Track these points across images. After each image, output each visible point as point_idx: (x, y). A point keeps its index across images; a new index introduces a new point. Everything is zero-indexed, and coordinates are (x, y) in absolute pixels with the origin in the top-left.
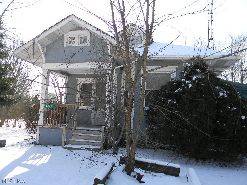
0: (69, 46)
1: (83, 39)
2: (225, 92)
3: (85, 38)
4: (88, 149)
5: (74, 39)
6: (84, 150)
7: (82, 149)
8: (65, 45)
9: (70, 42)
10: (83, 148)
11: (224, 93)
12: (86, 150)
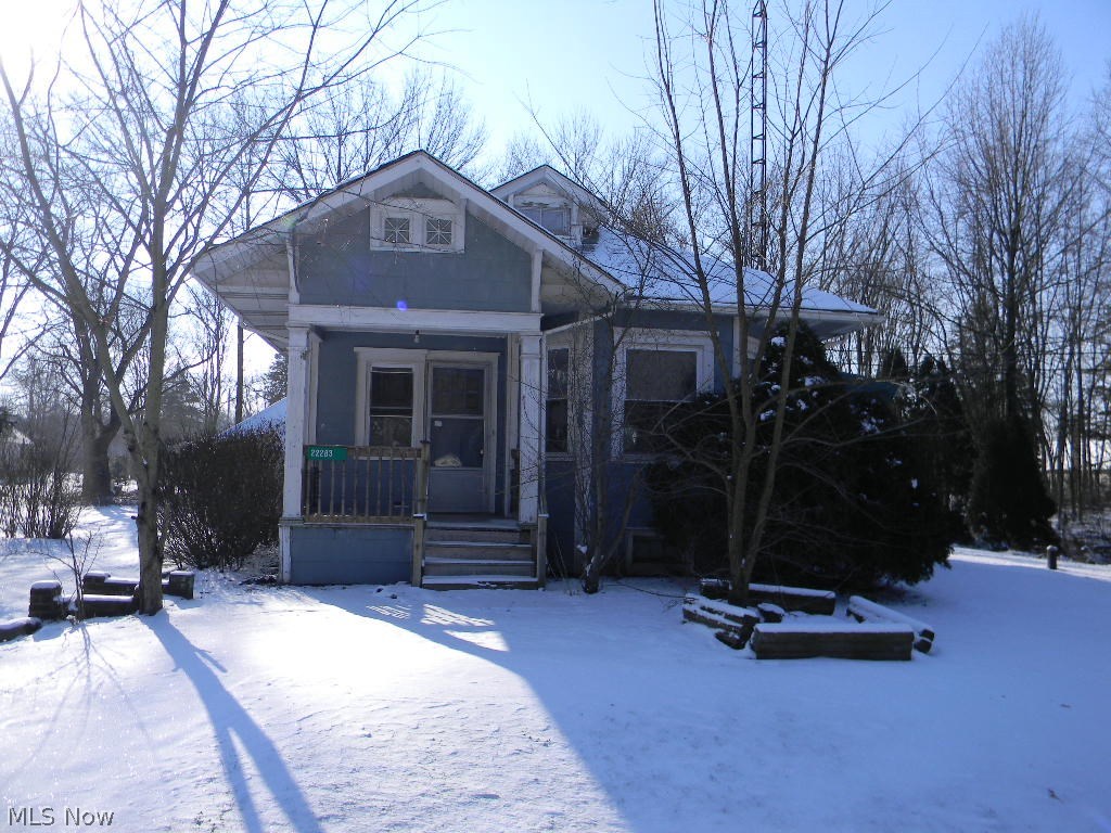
0: (388, 247)
1: (439, 230)
2: (874, 420)
3: (446, 226)
4: (501, 585)
5: (404, 224)
6: (487, 587)
7: (482, 587)
8: (375, 245)
9: (389, 237)
10: (484, 583)
11: (872, 423)
12: (495, 588)
